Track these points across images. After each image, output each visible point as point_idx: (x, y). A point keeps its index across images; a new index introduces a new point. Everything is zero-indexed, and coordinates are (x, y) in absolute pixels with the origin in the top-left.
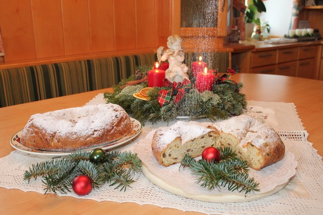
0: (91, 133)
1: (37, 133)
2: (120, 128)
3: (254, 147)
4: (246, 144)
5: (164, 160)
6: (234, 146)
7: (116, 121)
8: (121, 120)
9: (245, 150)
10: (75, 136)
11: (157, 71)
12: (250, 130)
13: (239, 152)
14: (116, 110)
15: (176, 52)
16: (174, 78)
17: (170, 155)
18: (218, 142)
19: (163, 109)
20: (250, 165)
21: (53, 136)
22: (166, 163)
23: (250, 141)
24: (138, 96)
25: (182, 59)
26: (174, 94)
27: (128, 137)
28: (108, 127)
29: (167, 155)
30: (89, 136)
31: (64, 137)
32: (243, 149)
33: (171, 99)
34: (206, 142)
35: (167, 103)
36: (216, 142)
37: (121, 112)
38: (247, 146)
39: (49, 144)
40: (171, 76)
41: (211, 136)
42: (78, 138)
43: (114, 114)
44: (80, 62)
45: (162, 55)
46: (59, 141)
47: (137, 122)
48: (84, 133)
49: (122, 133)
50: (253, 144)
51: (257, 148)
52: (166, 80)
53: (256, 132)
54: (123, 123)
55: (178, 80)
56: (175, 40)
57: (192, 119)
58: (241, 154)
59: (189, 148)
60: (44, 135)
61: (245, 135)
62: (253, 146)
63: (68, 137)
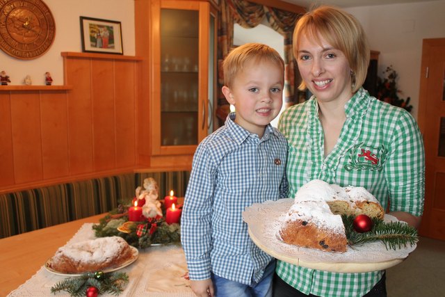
0: (104, 260)
1: (67, 261)
2: (124, 255)
7: (121, 250)
8: (125, 249)
10: (94, 263)
11: (136, 209)
14: (119, 242)
15: (151, 192)
16: (149, 213)
19: (140, 239)
21: (79, 263)
24: (121, 229)
25: (156, 197)
26: (149, 227)
27: (129, 261)
28: (116, 255)
30: (103, 262)
31: (86, 263)
33: (147, 232)
35: (143, 235)
37: (124, 243)
39: (75, 269)
40: (147, 212)
42: (96, 264)
43: (119, 245)
44: (60, 186)
45: (140, 194)
46: (83, 267)
47: (135, 249)
48: (100, 260)
49: (125, 259)
52: (143, 216)
54: (126, 251)
55: (152, 215)
56: (150, 183)
60: (72, 263)
63: (89, 264)
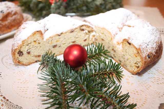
3: (131, 46)
4: (122, 41)
5: (21, 59)
6: (107, 41)
8: (9, 15)
9: (119, 48)
12: (127, 24)
13: (113, 49)
17: (29, 53)
18: (91, 37)
20: (125, 66)
22: (25, 62)
23: (127, 38)
29: (25, 53)
32: (118, 46)
34: (77, 36)
36: (89, 37)
38: (123, 43)
41: (83, 30)
50: (130, 41)
51: (135, 47)
53: (133, 27)
54: (10, 19)
57: (78, 16)
58: (115, 51)
59: (55, 44)
61: (120, 29)
62: (130, 44)
